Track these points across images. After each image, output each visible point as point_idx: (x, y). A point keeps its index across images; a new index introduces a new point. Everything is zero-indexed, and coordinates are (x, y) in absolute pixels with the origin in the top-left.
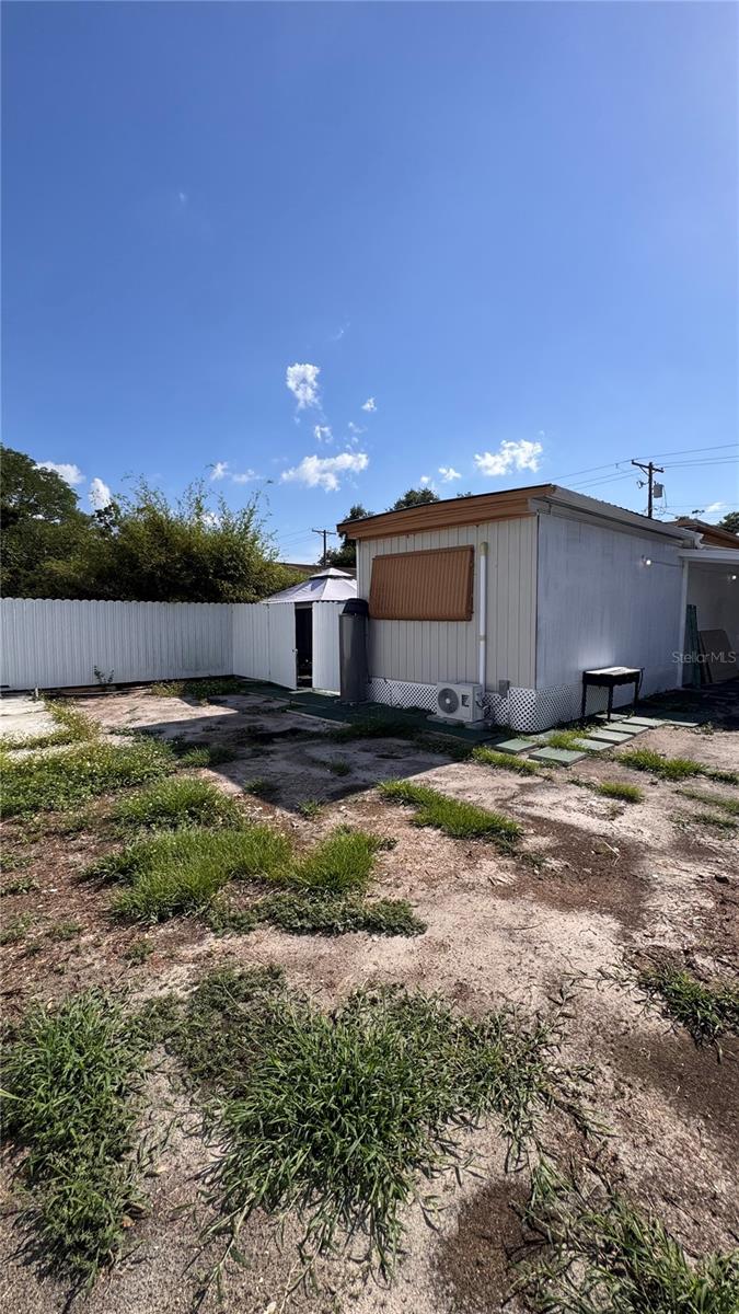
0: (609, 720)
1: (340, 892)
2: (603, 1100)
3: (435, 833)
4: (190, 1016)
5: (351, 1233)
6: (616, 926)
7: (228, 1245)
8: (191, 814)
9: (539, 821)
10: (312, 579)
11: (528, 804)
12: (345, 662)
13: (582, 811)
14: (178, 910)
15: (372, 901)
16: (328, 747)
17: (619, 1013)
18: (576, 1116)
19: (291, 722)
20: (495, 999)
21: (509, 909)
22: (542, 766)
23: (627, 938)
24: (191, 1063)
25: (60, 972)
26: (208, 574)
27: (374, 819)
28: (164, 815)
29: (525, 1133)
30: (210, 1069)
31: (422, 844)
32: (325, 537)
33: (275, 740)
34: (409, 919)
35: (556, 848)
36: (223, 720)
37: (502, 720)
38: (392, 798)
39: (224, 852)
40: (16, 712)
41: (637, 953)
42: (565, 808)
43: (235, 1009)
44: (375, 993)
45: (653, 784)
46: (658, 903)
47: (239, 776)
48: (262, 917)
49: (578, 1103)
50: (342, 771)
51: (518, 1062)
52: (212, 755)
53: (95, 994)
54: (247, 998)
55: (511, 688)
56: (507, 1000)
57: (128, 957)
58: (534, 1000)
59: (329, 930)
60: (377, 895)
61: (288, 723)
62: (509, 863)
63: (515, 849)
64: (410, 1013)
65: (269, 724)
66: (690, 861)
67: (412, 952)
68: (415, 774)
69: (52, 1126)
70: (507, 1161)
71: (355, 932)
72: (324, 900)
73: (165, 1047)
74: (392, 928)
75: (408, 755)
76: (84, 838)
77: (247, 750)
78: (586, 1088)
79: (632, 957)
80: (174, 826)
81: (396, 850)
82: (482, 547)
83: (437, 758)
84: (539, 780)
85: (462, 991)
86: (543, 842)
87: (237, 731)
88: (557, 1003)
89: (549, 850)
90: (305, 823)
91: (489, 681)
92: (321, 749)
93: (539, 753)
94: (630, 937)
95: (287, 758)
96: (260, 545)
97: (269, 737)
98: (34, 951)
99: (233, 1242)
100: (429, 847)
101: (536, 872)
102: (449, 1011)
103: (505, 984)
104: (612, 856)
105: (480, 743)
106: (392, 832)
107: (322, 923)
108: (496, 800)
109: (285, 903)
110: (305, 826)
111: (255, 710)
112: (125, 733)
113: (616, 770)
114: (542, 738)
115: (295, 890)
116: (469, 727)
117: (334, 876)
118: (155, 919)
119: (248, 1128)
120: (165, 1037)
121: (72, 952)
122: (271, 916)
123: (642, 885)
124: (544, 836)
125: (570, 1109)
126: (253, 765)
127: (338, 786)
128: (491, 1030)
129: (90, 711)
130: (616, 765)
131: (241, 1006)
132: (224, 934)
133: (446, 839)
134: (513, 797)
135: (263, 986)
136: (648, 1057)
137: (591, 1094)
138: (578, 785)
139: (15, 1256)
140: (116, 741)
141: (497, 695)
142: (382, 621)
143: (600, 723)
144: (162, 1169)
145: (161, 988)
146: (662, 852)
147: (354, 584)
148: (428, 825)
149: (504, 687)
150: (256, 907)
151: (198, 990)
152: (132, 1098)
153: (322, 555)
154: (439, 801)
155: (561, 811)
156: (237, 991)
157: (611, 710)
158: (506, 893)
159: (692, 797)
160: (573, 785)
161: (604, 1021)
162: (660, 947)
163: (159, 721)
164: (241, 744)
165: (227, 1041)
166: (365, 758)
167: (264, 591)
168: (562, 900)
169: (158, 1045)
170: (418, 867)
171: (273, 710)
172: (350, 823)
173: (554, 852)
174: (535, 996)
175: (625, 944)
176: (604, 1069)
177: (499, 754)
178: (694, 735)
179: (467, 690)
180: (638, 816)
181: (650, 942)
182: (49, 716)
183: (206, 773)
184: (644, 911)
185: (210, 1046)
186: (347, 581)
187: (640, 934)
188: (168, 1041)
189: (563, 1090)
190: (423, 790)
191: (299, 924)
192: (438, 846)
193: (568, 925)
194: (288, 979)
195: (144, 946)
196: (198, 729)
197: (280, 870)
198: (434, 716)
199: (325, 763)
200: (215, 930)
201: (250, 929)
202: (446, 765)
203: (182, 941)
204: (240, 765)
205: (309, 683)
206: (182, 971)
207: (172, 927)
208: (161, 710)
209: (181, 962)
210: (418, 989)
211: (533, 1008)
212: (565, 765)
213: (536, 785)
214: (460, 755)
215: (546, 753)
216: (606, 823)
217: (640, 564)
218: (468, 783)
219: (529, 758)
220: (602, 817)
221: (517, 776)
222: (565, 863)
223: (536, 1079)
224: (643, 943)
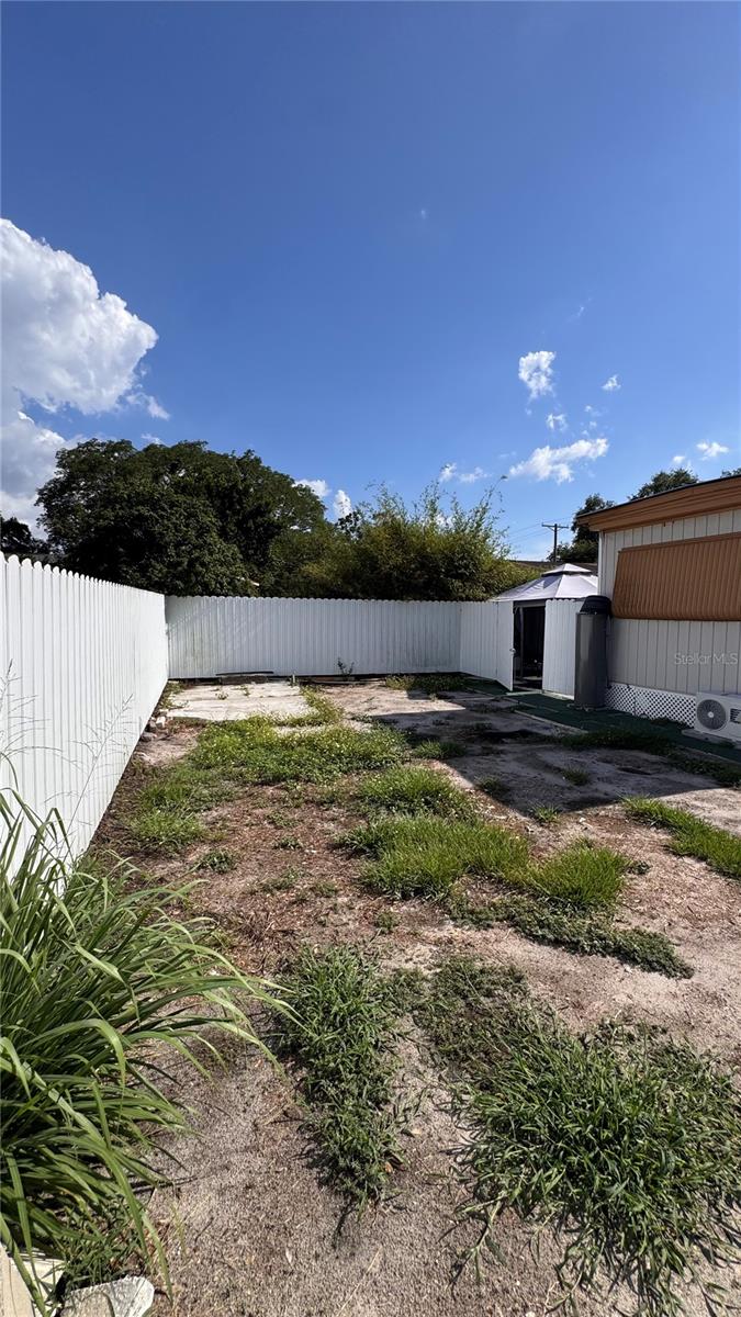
1: (584, 909)
3: (698, 866)
4: (435, 995)
5: (615, 1282)
7: (483, 1232)
8: (427, 803)
10: (543, 576)
12: (581, 664)
14: (419, 892)
15: (622, 927)
16: (563, 753)
19: (520, 723)
24: (437, 1040)
25: (323, 924)
26: (439, 573)
27: (620, 837)
28: (400, 799)
30: (456, 1053)
31: (682, 874)
32: (556, 531)
33: (505, 740)
34: (668, 956)
36: (451, 715)
38: (641, 818)
39: (460, 845)
43: (477, 1001)
44: (630, 1029)
47: (470, 772)
48: (500, 916)
50: (580, 780)
52: (443, 749)
53: (352, 951)
54: (489, 994)
57: (377, 925)
59: (574, 947)
60: (628, 922)
61: (518, 723)
64: (676, 1063)
65: (498, 723)
67: (675, 996)
68: (669, 794)
69: (323, 1056)
71: (604, 956)
72: (566, 913)
73: (414, 1017)
74: (650, 963)
75: (659, 771)
76: (335, 810)
77: (477, 748)
80: (412, 811)
81: (648, 875)
83: (697, 780)
87: (465, 727)
90: (541, 829)
92: (554, 755)
95: (518, 760)
96: (491, 542)
97: (498, 737)
98: (301, 901)
99: (487, 1232)
100: (691, 880)
102: (729, 1077)
106: (644, 856)
107: (565, 937)
109: (524, 908)
110: (541, 832)
111: (482, 708)
112: (365, 720)
115: (535, 897)
117: (577, 891)
118: (398, 895)
119: (500, 1125)
120: (413, 1009)
121: (331, 909)
122: (510, 918)
126: (485, 763)
127: (575, 795)
129: (335, 698)
131: (484, 1000)
132: (463, 924)
133: (714, 875)
135: (505, 986)
140: (357, 726)
142: (627, 621)
144: (415, 1131)
145: (407, 961)
147: (594, 581)
148: (689, 855)
150: (493, 905)
152: (387, 1055)
153: (552, 551)
154: (704, 829)
156: (479, 983)
163: (394, 712)
164: (472, 741)
165: (472, 1030)
166: (605, 769)
167: (493, 589)
169: (407, 1014)
170: (678, 901)
171: (502, 709)
172: (592, 837)
182: (304, 700)
183: (438, 766)
185: (455, 1030)
186: (585, 578)
188: (416, 1012)
190: (679, 813)
191: (540, 933)
192: (704, 881)
194: (531, 987)
195: (391, 919)
196: (429, 722)
197: (517, 874)
198: (691, 731)
199: (559, 770)
200: (454, 919)
201: (489, 926)
202: (709, 788)
203: (423, 922)
204: (471, 762)
205: (538, 685)
206: (425, 950)
207: (414, 906)
208: (394, 701)
209: (424, 941)
210: (686, 1039)
214: (728, 780)
218: (740, 814)
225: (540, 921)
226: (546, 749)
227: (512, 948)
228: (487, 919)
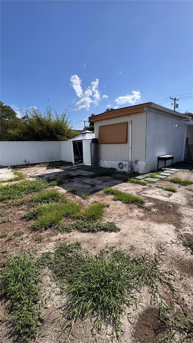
0: (165, 170)
1: (95, 220)
2: (177, 281)
3: (120, 202)
4: (55, 258)
5: (107, 326)
6: (174, 228)
7: (70, 331)
8: (52, 199)
9: (149, 198)
10: (82, 134)
11: (145, 193)
12: (92, 156)
13: (160, 195)
14: (50, 227)
15: (104, 222)
16: (89, 179)
17: (178, 254)
18: (170, 286)
19: (78, 173)
20: (142, 250)
21: (143, 223)
22: (148, 183)
23: (178, 231)
24: (56, 272)
25: (17, 246)
26: (54, 133)
27: (103, 199)
28: (45, 199)
29: (155, 292)
30: (61, 274)
31: (117, 205)
33: (74, 178)
34: (115, 227)
35: (154, 206)
36: (60, 173)
37: (136, 170)
38: (107, 193)
39: (62, 209)
40: (4, 172)
41: (181, 236)
42: (156, 194)
43: (68, 255)
44: (108, 250)
45: (179, 187)
46: (185, 221)
47: (65, 188)
48: (74, 228)
49: (170, 282)
50: (93, 186)
51: (151, 269)
52: (57, 182)
53: (27, 252)
54: (71, 252)
55: (138, 162)
56: (146, 251)
57: (36, 241)
58: (153, 251)
60: (106, 220)
61: (77, 173)
62: (141, 210)
63: (143, 206)
65: (72, 173)
66: (192, 208)
67: (117, 237)
68: (113, 186)
69: (16, 294)
70: (151, 301)
71: (100, 231)
72: (91, 222)
73: (48, 267)
74: (111, 230)
75: (111, 181)
76: (23, 207)
77: (67, 181)
78: (171, 277)
79: (180, 237)
80: (48, 202)
81: (110, 207)
82: (130, 122)
83: (119, 182)
84: (147, 187)
85: (132, 248)
86: (151, 204)
87: (64, 175)
88: (160, 251)
89: (152, 206)
90: (84, 200)
91: (132, 160)
92: (87, 180)
93: (147, 179)
94: (179, 231)
95: (78, 183)
97: (72, 177)
98: (10, 240)
99: (71, 330)
100: (119, 206)
101: (150, 212)
102: (129, 254)
103: (144, 246)
104: (170, 207)
105: (130, 177)
106: (109, 202)
107: (91, 229)
108: (136, 193)
109: (80, 224)
110: (84, 201)
111: (68, 170)
112: (34, 177)
113: (168, 183)
114: (147, 175)
115: (83, 220)
116: (127, 173)
117: (93, 216)
118: (43, 229)
119: (74, 293)
120: (48, 264)
121: (21, 239)
122: (76, 227)
123: (180, 215)
124: (151, 202)
125: (168, 284)
126: (69, 185)
127: (92, 190)
128: (142, 260)
129: (24, 171)
130: (168, 182)
131: (69, 254)
133: (123, 204)
134: (141, 192)
135: (75, 248)
136: (189, 267)
137: (173, 279)
138: (158, 188)
139: (6, 336)
140: (31, 179)
141: (134, 164)
142: (102, 144)
143: (163, 171)
144: (49, 306)
145: (46, 249)
146: (184, 206)
148: (118, 200)
149: (136, 162)
150: (72, 225)
151: (57, 250)
152: (39, 284)
153: (84, 128)
154: (120, 193)
155: (155, 195)
156: (68, 250)
157: (165, 167)
158: (142, 219)
159: (191, 190)
160: (157, 188)
161: (174, 256)
162: (188, 234)
163: (43, 174)
164: (65, 179)
165: (66, 265)
166: (99, 182)
167: (69, 138)
168: (158, 221)
169: (46, 267)
170: (116, 212)
171: (73, 170)
172: (96, 200)
173: (154, 207)
174: (153, 249)
175: (177, 233)
176: (176, 271)
177: (136, 180)
178: (188, 173)
179: (126, 163)
180: (177, 196)
181: (184, 232)
182: (12, 173)
183: (56, 187)
184: (181, 223)
185: (61, 267)
187: (181, 230)
188: (49, 265)
189: (165, 278)
190: (115, 190)
191: (84, 230)
192: (121, 206)
193: (160, 228)
194: (82, 246)
195: (41, 237)
196: (53, 175)
197: (78, 214)
198: (117, 170)
199: (88, 184)
200: (61, 232)
201: (71, 231)
202: (122, 183)
203: (52, 235)
204: (65, 185)
205: (82, 162)
208: (42, 171)
210: (120, 248)
211: (153, 253)
212: (154, 182)
213: (147, 188)
214: (125, 181)
215: (149, 179)
216: (167, 198)
217: (174, 126)
218: (128, 188)
219: (144, 181)
220: (166, 196)
221: (141, 186)
222: (157, 210)
223: (157, 275)
224: (182, 233)
225: (84, 226)
226: (85, 179)
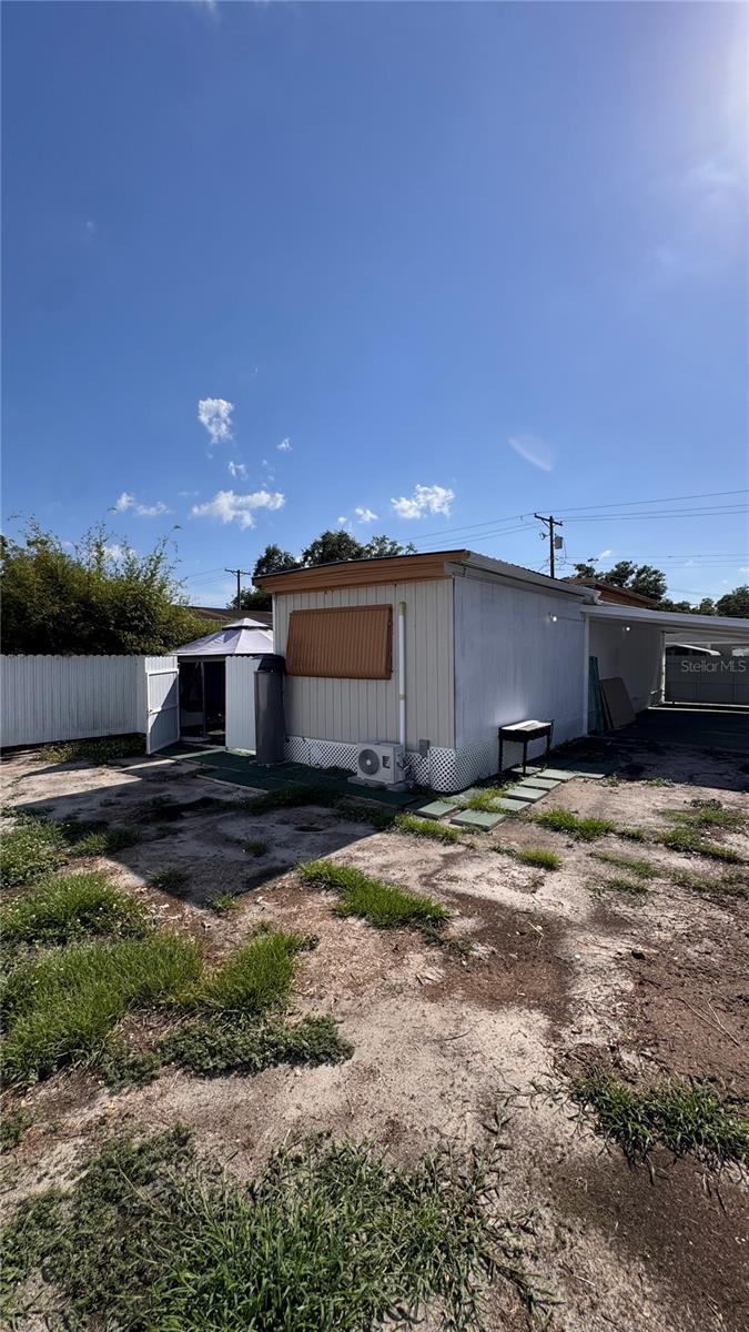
0: (524, 774)
1: (258, 1013)
2: (544, 1255)
3: (359, 923)
4: (76, 1217)
6: (545, 1023)
8: (84, 921)
9: (463, 899)
10: (223, 629)
11: (452, 879)
12: (261, 720)
13: (504, 884)
15: (293, 1020)
16: (243, 820)
17: (554, 1135)
18: (519, 1283)
19: (202, 790)
20: (429, 1137)
21: (438, 1014)
22: (464, 832)
23: (556, 1037)
28: (50, 926)
29: (468, 1319)
31: (346, 938)
32: (239, 577)
33: (183, 814)
34: (334, 1042)
35: (482, 931)
36: (123, 790)
37: (422, 780)
38: (314, 882)
39: (123, 973)
41: (567, 1056)
42: (489, 882)
44: (299, 1150)
45: (569, 846)
46: (582, 990)
47: (143, 865)
49: (521, 1264)
50: (259, 850)
51: (456, 1219)
52: (110, 839)
54: (149, 1178)
55: (431, 748)
56: (442, 1136)
58: (464, 1129)
59: (246, 1069)
60: (303, 1009)
61: (198, 793)
62: (436, 954)
63: (442, 936)
64: (339, 1172)
65: (178, 794)
66: (608, 935)
67: (339, 1086)
68: (337, 849)
71: (276, 1066)
72: (239, 1026)
74: (317, 1057)
75: (329, 826)
77: (152, 830)
78: (526, 1242)
79: (563, 1061)
81: (318, 949)
82: (401, 608)
83: (359, 829)
84: (461, 849)
85: (393, 1131)
86: (469, 924)
87: (141, 804)
88: (492, 1131)
89: (475, 934)
90: (218, 922)
91: (408, 742)
92: (234, 823)
93: (460, 817)
95: (197, 837)
97: (177, 811)
100: (353, 942)
101: (464, 963)
102: (380, 1161)
103: (438, 1116)
104: (535, 936)
105: (402, 809)
106: (315, 927)
107: (238, 1060)
108: (421, 877)
109: (194, 1037)
110: (218, 925)
111: (161, 776)
113: (533, 833)
114: (462, 799)
115: (207, 1016)
116: (391, 789)
117: (252, 994)
123: (565, 969)
124: (470, 917)
125: (513, 1275)
127: (254, 869)
128: (426, 1181)
130: (533, 826)
131: (140, 1192)
132: (122, 1087)
133: (372, 930)
134: (439, 871)
136: (585, 1188)
137: (532, 1248)
138: (499, 852)
141: (417, 755)
142: (300, 678)
143: (516, 779)
146: (582, 927)
147: (270, 635)
148: (352, 915)
149: (425, 747)
150: (160, 1045)
151: (87, 1175)
153: (236, 595)
154: (364, 883)
155: (485, 885)
156: (136, 1171)
157: (525, 764)
158: (434, 993)
159: (605, 860)
160: (494, 853)
161: (540, 1147)
162: (588, 1045)
164: (146, 821)
166: (282, 833)
168: (491, 997)
170: (343, 970)
171: (182, 775)
172: (269, 918)
173: (479, 936)
174: (469, 1126)
175: (555, 1045)
176: (543, 1212)
177: (422, 821)
178: (602, 789)
179: (389, 751)
180: (558, 886)
181: (578, 1039)
183: (103, 864)
186: (262, 632)
187: (568, 1031)
189: (504, 1249)
190: (345, 870)
191: (211, 1064)
192: (363, 940)
193: (499, 1028)
194: (198, 1144)
197: (189, 993)
198: (354, 777)
199: (239, 842)
200: (109, 1084)
202: (369, 836)
203: (67, 1104)
204: (143, 851)
205: (221, 741)
206: (66, 1150)
207: (57, 1085)
209: (66, 1137)
210: (347, 1136)
211: (469, 1142)
212: (486, 829)
213: (459, 854)
214: (382, 824)
215: (469, 816)
216: (528, 897)
217: (548, 620)
218: (391, 857)
219: (452, 823)
220: (524, 889)
221: (440, 845)
222: (491, 948)
223: (476, 1240)
224: (571, 1042)
225: (210, 1048)
226: (226, 818)
227: (182, 1096)
228: (150, 1070)
